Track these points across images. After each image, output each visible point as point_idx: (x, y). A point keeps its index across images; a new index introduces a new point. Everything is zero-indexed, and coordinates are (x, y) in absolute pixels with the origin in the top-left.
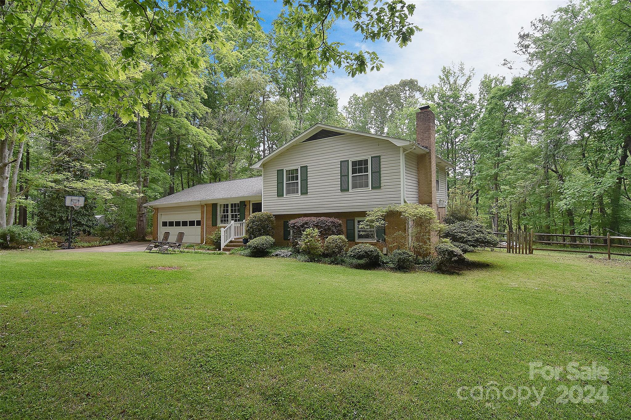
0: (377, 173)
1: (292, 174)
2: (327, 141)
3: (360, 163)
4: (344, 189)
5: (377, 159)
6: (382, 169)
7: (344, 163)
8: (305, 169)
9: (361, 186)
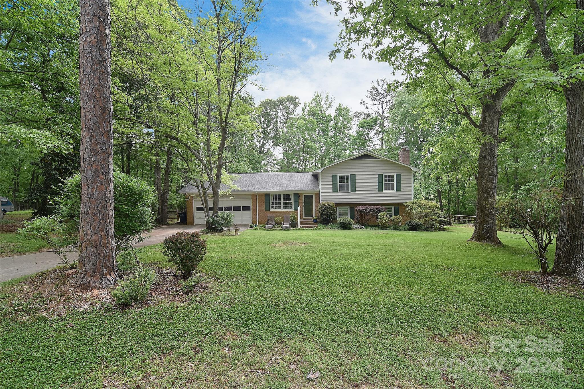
0: (399, 183)
1: (344, 179)
2: (370, 161)
3: (389, 176)
4: (380, 190)
5: (399, 176)
6: (402, 181)
7: (380, 176)
8: (353, 176)
9: (389, 189)
